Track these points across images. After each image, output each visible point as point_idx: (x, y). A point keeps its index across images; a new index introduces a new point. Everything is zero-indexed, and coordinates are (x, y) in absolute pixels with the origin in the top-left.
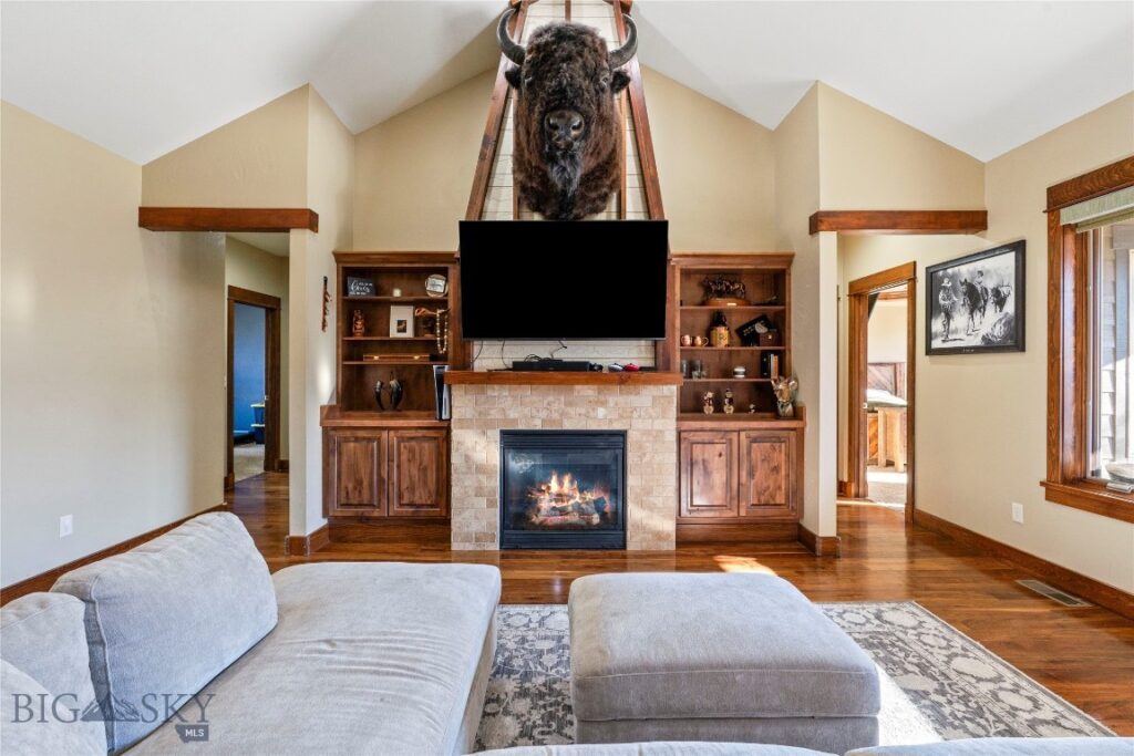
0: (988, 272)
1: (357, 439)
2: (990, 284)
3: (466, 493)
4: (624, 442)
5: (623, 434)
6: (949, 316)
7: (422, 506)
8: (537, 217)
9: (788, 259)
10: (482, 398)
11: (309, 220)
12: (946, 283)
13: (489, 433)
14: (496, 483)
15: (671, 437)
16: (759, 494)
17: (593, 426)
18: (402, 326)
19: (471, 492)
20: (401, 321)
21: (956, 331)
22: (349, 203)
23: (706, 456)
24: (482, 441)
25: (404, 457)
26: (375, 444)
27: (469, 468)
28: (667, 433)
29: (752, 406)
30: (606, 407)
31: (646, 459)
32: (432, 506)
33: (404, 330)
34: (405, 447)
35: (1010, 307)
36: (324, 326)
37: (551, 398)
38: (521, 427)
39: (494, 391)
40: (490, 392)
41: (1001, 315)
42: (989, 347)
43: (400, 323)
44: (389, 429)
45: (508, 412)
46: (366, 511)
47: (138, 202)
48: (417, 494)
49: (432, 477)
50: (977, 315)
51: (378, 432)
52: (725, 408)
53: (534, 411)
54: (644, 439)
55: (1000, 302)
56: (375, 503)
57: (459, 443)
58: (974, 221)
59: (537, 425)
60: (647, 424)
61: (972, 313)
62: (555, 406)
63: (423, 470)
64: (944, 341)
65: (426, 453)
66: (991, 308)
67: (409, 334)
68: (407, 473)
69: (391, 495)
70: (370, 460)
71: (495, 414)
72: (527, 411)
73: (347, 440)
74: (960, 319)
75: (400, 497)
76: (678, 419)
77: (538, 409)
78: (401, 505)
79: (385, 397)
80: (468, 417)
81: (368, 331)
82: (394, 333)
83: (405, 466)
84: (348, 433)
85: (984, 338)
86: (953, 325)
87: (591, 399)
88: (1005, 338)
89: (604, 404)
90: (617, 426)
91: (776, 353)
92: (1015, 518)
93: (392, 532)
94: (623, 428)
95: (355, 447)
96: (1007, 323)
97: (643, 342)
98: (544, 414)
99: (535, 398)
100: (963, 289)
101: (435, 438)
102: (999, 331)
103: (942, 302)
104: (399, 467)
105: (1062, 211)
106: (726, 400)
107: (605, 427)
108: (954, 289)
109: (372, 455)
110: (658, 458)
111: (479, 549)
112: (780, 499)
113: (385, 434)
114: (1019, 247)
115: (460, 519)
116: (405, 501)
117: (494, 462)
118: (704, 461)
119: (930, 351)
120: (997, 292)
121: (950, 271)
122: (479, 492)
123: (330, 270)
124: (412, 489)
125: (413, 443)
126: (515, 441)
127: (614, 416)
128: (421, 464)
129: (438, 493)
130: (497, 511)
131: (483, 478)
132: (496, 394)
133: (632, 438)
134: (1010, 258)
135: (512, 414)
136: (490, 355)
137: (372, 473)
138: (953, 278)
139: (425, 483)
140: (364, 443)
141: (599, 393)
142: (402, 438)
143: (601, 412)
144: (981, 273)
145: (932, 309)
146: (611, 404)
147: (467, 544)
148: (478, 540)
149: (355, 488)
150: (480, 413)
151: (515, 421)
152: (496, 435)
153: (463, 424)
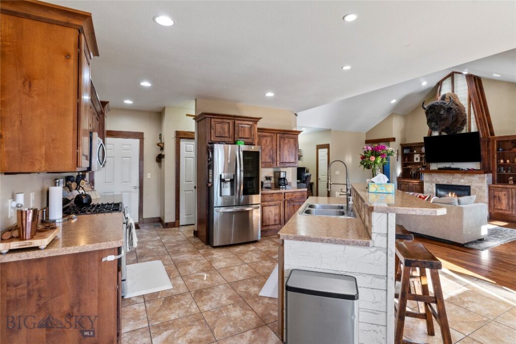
1: (404, 184)
4: (470, 189)
5: (469, 187)
8: (446, 134)
10: (431, 176)
11: (394, 140)
17: (460, 184)
18: (417, 159)
20: (417, 158)
22: (404, 132)
23: (500, 195)
24: (431, 186)
26: (408, 185)
27: (428, 192)
28: (483, 187)
31: (476, 194)
34: (414, 186)
36: (397, 160)
37: (448, 177)
38: (440, 183)
39: (434, 175)
47: (365, 139)
51: (408, 183)
54: (476, 188)
57: (426, 186)
59: (445, 183)
60: (477, 184)
62: (450, 179)
65: (419, 188)
67: (418, 161)
71: (434, 180)
72: (442, 180)
77: (445, 179)
79: (413, 175)
80: (427, 180)
81: (409, 160)
82: (415, 161)
84: (402, 183)
87: (460, 177)
89: (463, 179)
90: (467, 184)
94: (469, 185)
95: (404, 186)
97: (478, 163)
98: (447, 180)
99: (444, 177)
101: (421, 185)
107: (464, 185)
109: (407, 188)
110: (480, 194)
113: (410, 183)
117: (434, 191)
123: (399, 148)
125: (416, 186)
126: (439, 186)
127: (466, 182)
133: (472, 188)
135: (438, 180)
136: (434, 166)
140: (406, 185)
141: (462, 176)
142: (414, 184)
143: (462, 181)
146: (466, 179)
150: (431, 180)
152: (434, 185)
153: (426, 182)
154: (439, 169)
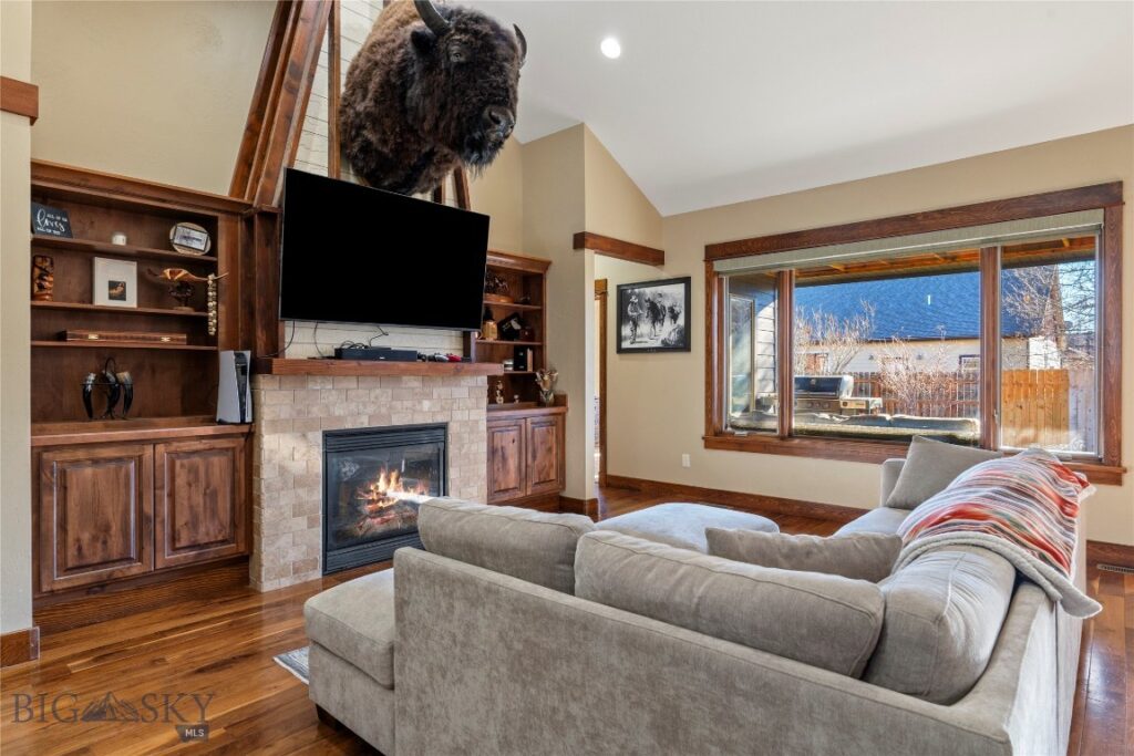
0: (666, 295)
1: (96, 462)
2: (667, 304)
3: (282, 514)
4: (446, 435)
5: (443, 427)
6: (636, 325)
7: (207, 545)
9: (546, 265)
10: (301, 394)
11: (36, 105)
12: (634, 299)
13: (310, 435)
14: (318, 496)
15: (483, 426)
16: (540, 473)
17: (419, 420)
18: (117, 290)
19: (288, 512)
20: (115, 283)
21: (642, 336)
23: (504, 444)
24: (302, 447)
25: (181, 480)
26: (132, 465)
27: (285, 482)
28: (480, 423)
29: (516, 397)
30: (430, 399)
31: (464, 451)
32: (223, 542)
33: (122, 297)
34: (182, 466)
35: (681, 321)
37: (378, 391)
40: (311, 385)
41: (675, 326)
42: (666, 348)
43: (113, 285)
44: (155, 442)
45: (331, 409)
46: (118, 570)
48: (202, 529)
49: (224, 504)
50: (658, 326)
51: (137, 447)
52: (498, 398)
53: (361, 407)
54: (463, 430)
55: (675, 317)
56: (133, 555)
57: (272, 451)
58: (655, 257)
59: (364, 423)
60: (465, 415)
61: (653, 323)
62: (383, 400)
63: (211, 495)
64: (632, 343)
65: (216, 470)
66: (667, 322)
67: (131, 302)
68: (186, 503)
69: (159, 537)
70: (122, 491)
71: (316, 411)
72: (353, 406)
73: (77, 463)
74: (645, 327)
75: (174, 538)
76: (489, 410)
77: (365, 404)
78: (175, 549)
80: (282, 416)
82: (102, 299)
83: (182, 493)
84: (81, 454)
85: (663, 342)
86: (639, 331)
87: (417, 390)
88: (677, 341)
89: (429, 396)
90: (440, 419)
91: (532, 348)
92: (684, 465)
93: (148, 596)
94: (445, 421)
95: (95, 475)
96: (679, 332)
98: (371, 409)
99: (361, 392)
100: (647, 305)
101: (227, 449)
102: (674, 337)
103: (630, 313)
104: (172, 495)
105: (715, 262)
106: (498, 392)
107: (429, 420)
108: (640, 304)
109: (127, 485)
110: (474, 448)
111: (298, 582)
112: (553, 476)
113: (149, 451)
114: (686, 281)
115: (273, 549)
116: (183, 543)
117: (316, 471)
118: (502, 448)
119: (620, 350)
120: (672, 310)
121: (637, 290)
122: (298, 511)
124: (194, 524)
125: (197, 459)
126: (338, 442)
127: (438, 408)
128: (208, 487)
129: (234, 524)
130: (319, 530)
131: (302, 492)
132: (319, 388)
133: (453, 429)
134: (680, 288)
135: (338, 411)
136: (305, 340)
137: (127, 511)
138: (638, 296)
139: (214, 513)
140: (112, 466)
141: (424, 385)
142: (176, 453)
143: (426, 405)
144: (660, 295)
145: (622, 318)
146: (435, 396)
147: (283, 580)
148: (296, 571)
149: (95, 539)
150: (299, 412)
151: (339, 418)
152: (318, 437)
153: (279, 426)
154: (340, 354)
